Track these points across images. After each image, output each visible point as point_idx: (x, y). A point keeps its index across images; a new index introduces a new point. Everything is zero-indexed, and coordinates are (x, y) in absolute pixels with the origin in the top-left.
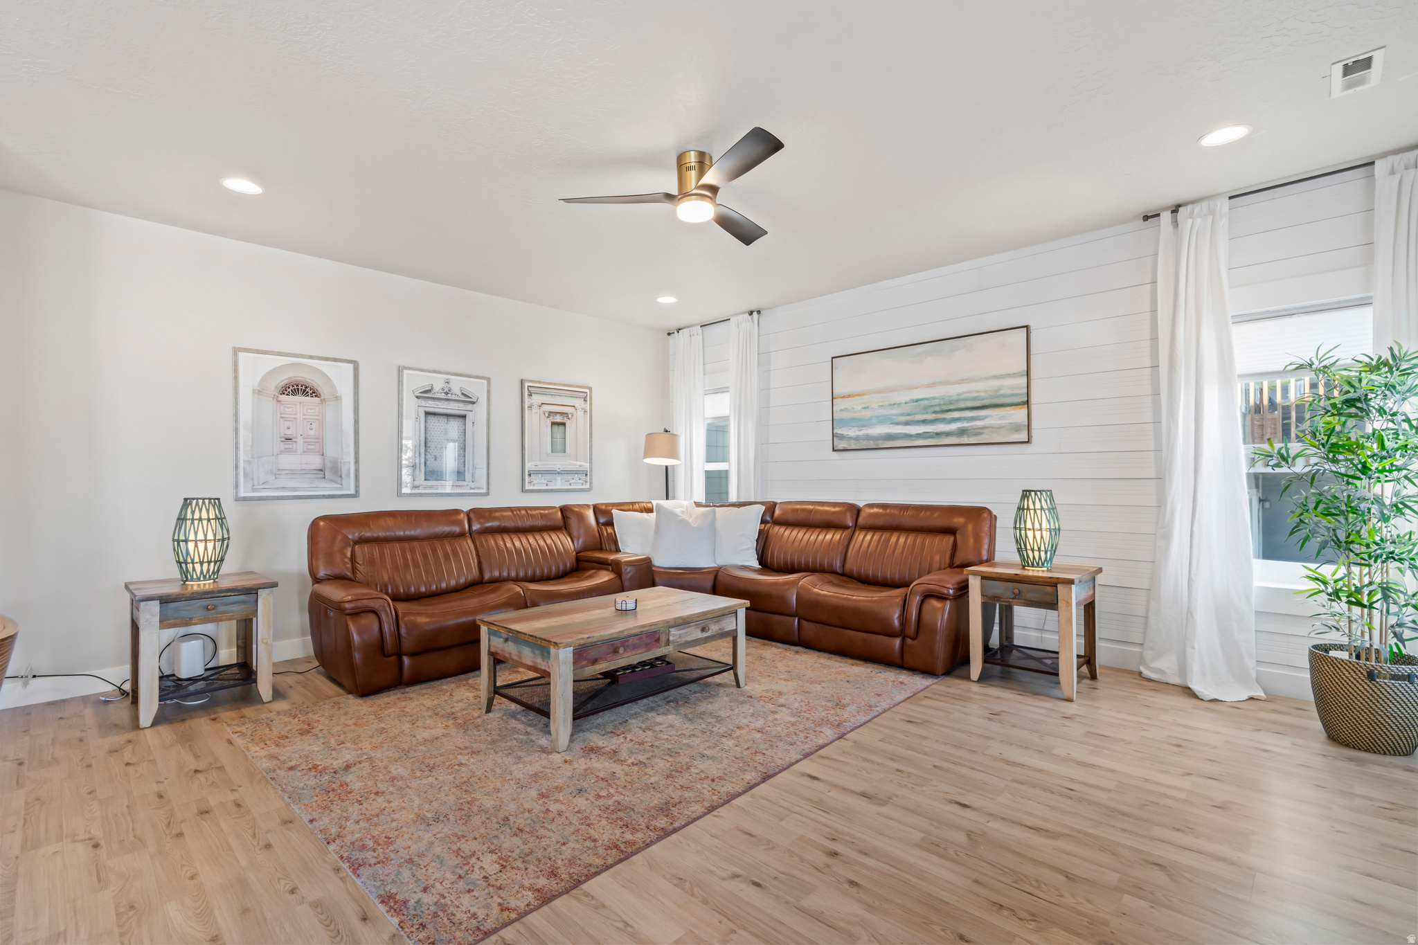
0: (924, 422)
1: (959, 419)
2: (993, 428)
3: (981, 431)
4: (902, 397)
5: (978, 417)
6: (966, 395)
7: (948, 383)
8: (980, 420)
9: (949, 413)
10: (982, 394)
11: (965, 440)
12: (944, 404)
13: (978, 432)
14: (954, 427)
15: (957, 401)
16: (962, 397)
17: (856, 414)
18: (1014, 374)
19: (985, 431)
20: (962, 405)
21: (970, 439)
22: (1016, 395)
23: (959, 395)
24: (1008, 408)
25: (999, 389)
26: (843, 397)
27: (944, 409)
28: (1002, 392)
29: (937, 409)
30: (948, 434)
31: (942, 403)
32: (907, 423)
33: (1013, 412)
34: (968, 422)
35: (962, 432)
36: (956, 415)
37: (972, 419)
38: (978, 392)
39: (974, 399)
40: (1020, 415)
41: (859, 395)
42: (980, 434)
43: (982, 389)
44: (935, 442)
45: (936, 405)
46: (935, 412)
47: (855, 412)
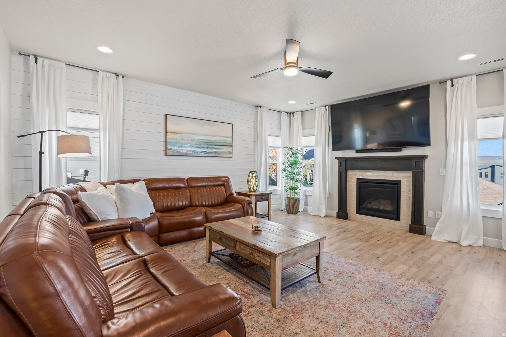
0: (204, 148)
1: (215, 148)
2: (224, 152)
3: (221, 153)
4: (197, 138)
5: (220, 148)
6: (217, 141)
7: (212, 136)
8: (221, 149)
9: (212, 146)
10: (221, 141)
11: (216, 155)
12: (210, 143)
13: (220, 153)
14: (213, 150)
15: (215, 142)
16: (216, 141)
17: (177, 141)
18: (229, 137)
19: (222, 153)
20: (216, 144)
21: (218, 155)
22: (230, 143)
23: (215, 140)
24: (228, 147)
25: (226, 141)
26: (172, 133)
27: (210, 144)
28: (226, 142)
29: (208, 144)
30: (211, 153)
31: (210, 142)
32: (198, 148)
33: (229, 148)
34: (217, 150)
35: (216, 152)
36: (214, 147)
37: (219, 149)
38: (220, 140)
39: (219, 142)
40: (230, 149)
41: (179, 133)
42: (220, 154)
43: (221, 140)
44: (207, 155)
45: (208, 143)
46: (207, 145)
47: (177, 140)
